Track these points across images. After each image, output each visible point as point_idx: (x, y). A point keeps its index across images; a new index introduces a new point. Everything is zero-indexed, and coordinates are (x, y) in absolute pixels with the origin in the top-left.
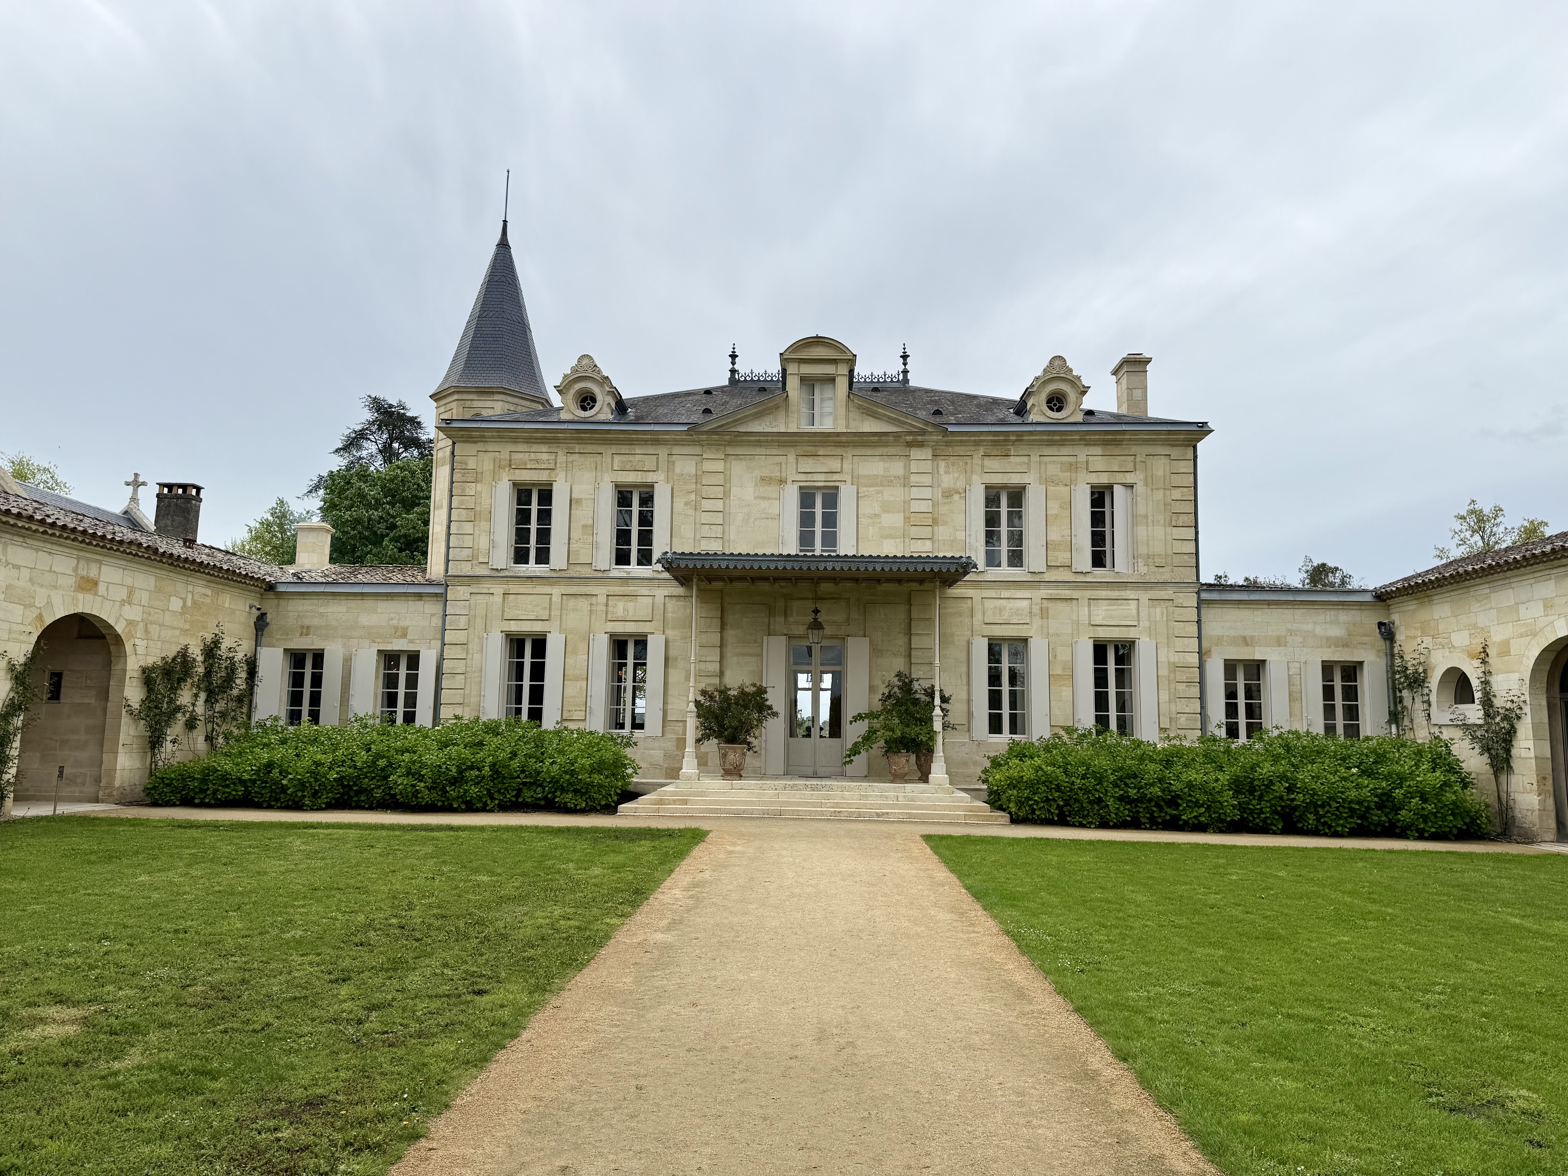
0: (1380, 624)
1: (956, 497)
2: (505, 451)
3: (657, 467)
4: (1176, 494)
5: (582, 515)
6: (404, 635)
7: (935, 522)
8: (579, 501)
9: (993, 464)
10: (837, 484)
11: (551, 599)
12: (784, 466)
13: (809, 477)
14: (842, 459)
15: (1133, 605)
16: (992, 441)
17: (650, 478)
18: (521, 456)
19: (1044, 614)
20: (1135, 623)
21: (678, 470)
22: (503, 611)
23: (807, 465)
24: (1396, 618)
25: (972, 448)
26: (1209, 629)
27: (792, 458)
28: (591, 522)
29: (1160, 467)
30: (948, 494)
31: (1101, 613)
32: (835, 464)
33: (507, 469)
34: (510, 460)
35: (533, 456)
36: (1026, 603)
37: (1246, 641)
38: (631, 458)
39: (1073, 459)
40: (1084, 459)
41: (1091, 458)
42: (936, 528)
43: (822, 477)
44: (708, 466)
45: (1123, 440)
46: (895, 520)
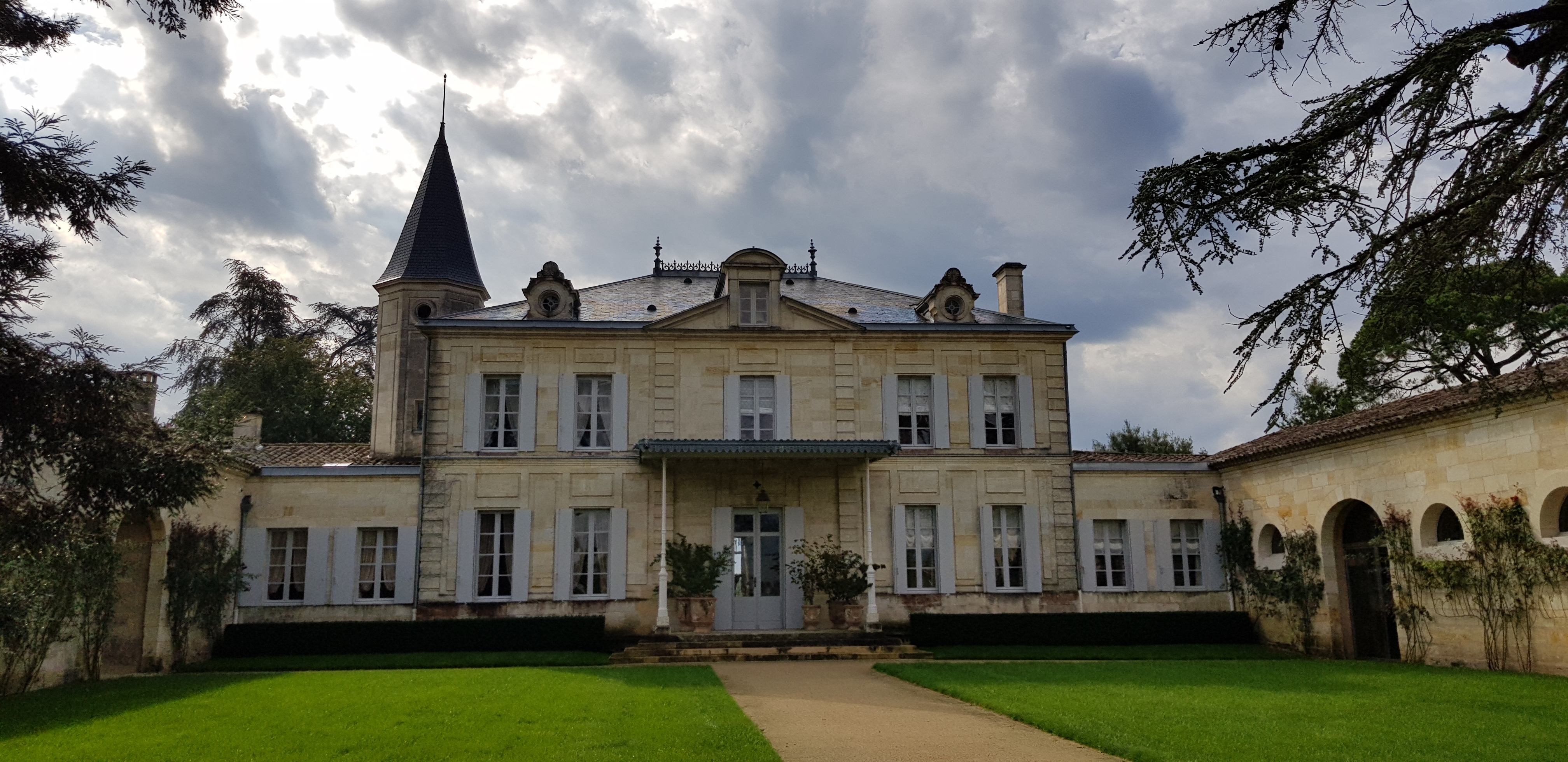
0: (1215, 489)
1: (874, 385)
2: (477, 344)
3: (615, 359)
4: (1052, 383)
5: (549, 402)
6: (382, 513)
7: (857, 406)
8: (544, 390)
9: (903, 357)
10: (772, 374)
11: (519, 479)
12: (726, 357)
13: (749, 368)
14: (777, 352)
15: (1021, 474)
16: (902, 338)
17: (608, 369)
18: (492, 350)
19: (950, 483)
20: (1022, 490)
21: (633, 362)
22: (476, 490)
23: (746, 357)
24: (1226, 485)
25: (886, 343)
26: (1081, 494)
27: (733, 351)
28: (555, 409)
29: (1039, 360)
30: (866, 382)
31: (995, 483)
32: (770, 357)
33: (479, 362)
34: (482, 354)
35: (502, 350)
36: (934, 474)
37: (1109, 504)
38: (591, 351)
39: (968, 353)
40: (977, 353)
41: (983, 353)
42: (857, 411)
43: (759, 368)
44: (660, 359)
45: (1008, 338)
46: (824, 405)
